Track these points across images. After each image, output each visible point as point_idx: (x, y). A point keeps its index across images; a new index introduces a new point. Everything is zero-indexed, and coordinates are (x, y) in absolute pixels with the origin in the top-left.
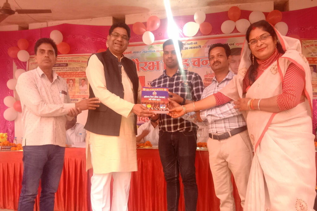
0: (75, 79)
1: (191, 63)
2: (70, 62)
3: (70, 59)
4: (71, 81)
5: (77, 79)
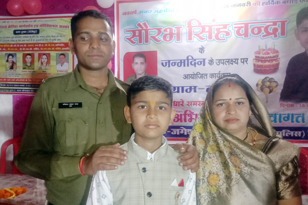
1: (233, 31)
2: (43, 28)
3: (43, 23)
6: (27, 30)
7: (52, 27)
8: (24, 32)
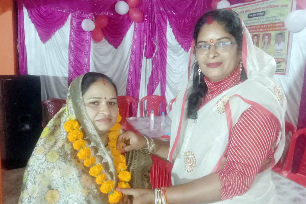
0: (271, 34)
4: (267, 37)
5: (273, 33)
6: (256, 13)
7: (275, 8)
8: (255, 15)
